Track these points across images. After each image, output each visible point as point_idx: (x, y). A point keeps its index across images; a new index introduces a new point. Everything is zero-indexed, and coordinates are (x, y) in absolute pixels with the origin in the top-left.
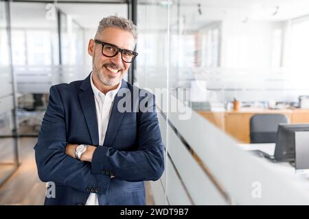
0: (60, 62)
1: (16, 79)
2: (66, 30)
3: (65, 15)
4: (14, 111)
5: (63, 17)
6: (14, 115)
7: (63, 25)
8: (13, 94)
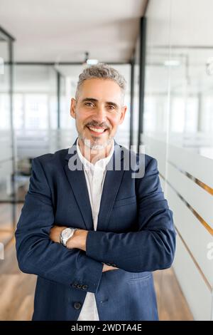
0: (59, 126)
1: (17, 143)
2: (65, 93)
3: (64, 77)
4: (13, 176)
5: (62, 80)
6: (13, 180)
7: (62, 88)
8: (13, 159)
